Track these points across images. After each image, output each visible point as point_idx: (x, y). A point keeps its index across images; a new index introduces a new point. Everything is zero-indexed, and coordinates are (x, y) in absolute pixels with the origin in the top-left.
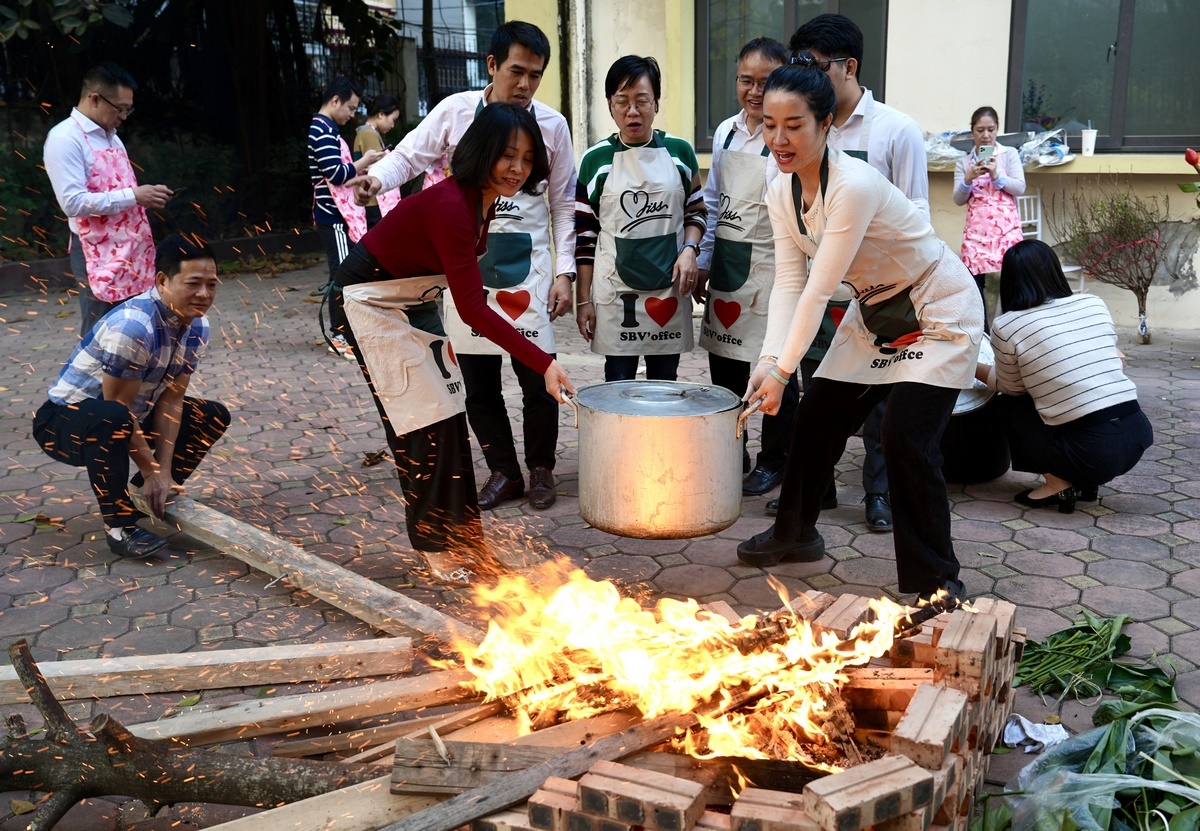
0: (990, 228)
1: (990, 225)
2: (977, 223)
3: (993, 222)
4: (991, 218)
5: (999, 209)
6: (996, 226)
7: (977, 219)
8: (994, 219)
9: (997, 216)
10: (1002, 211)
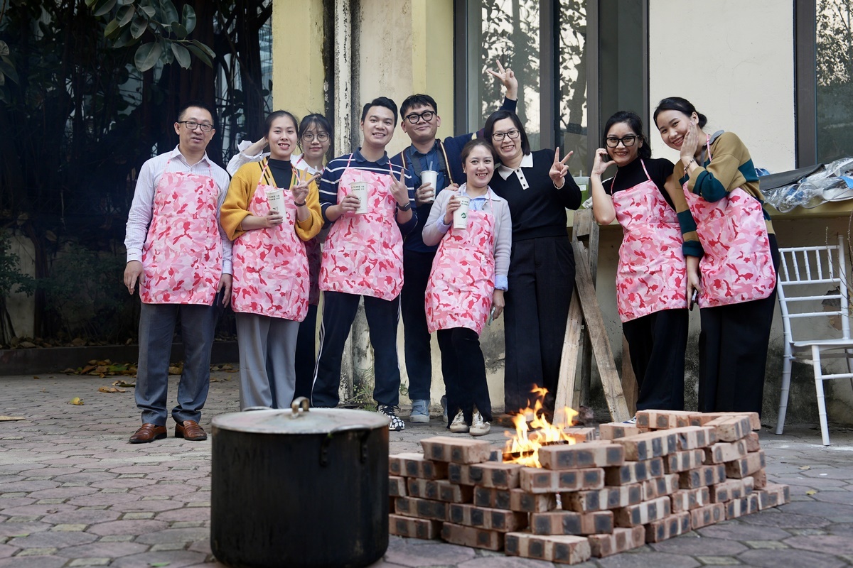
0: (461, 275)
1: (462, 271)
2: (447, 266)
3: (465, 268)
4: (464, 263)
5: (475, 256)
6: (468, 273)
7: (448, 261)
8: (468, 266)
9: (472, 263)
10: (480, 259)
